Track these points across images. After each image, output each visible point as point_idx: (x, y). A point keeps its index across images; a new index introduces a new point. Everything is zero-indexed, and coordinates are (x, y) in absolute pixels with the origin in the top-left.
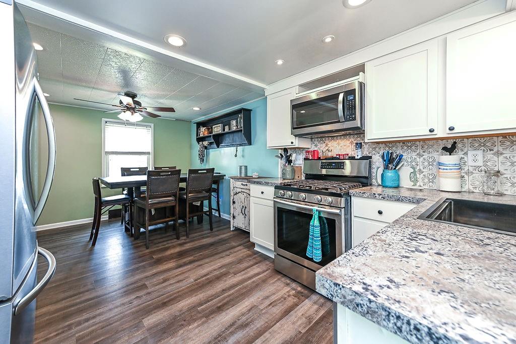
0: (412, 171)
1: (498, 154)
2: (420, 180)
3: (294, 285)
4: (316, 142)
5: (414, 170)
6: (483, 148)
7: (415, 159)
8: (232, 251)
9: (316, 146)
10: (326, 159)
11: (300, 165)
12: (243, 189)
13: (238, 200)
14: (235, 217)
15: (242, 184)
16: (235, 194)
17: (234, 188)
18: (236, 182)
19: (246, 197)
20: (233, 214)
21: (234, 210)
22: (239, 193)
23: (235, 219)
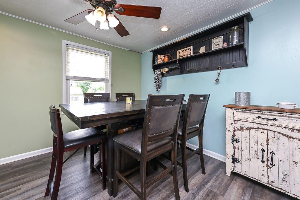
12: (262, 124)
13: (246, 139)
14: (239, 161)
15: (259, 118)
16: (239, 130)
17: (234, 121)
18: (240, 113)
19: (273, 138)
20: (232, 155)
21: (236, 151)
22: (250, 128)
23: (238, 163)
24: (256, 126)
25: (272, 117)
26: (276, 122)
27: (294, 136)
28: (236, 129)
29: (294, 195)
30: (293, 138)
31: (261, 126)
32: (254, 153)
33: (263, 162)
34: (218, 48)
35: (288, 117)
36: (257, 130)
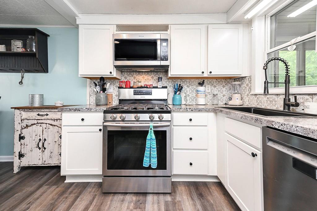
0: (185, 95)
1: (215, 87)
2: (188, 100)
3: (128, 197)
4: (126, 75)
5: (186, 95)
6: (210, 84)
7: (186, 89)
8: (30, 199)
9: (126, 78)
10: (138, 88)
11: (111, 93)
12: (40, 120)
13: (30, 134)
14: (24, 155)
15: (38, 115)
16: (25, 128)
17: (22, 120)
18: (27, 113)
19: (46, 128)
20: (19, 152)
21: (22, 147)
22: (33, 125)
23: (23, 157)
24: (36, 122)
25: (45, 113)
26: (48, 117)
27: (55, 124)
28: (23, 127)
29: (55, 164)
30: (54, 126)
31: (39, 121)
32: (35, 144)
33: (40, 149)
34: (18, 51)
35: (52, 112)
36: (37, 124)
